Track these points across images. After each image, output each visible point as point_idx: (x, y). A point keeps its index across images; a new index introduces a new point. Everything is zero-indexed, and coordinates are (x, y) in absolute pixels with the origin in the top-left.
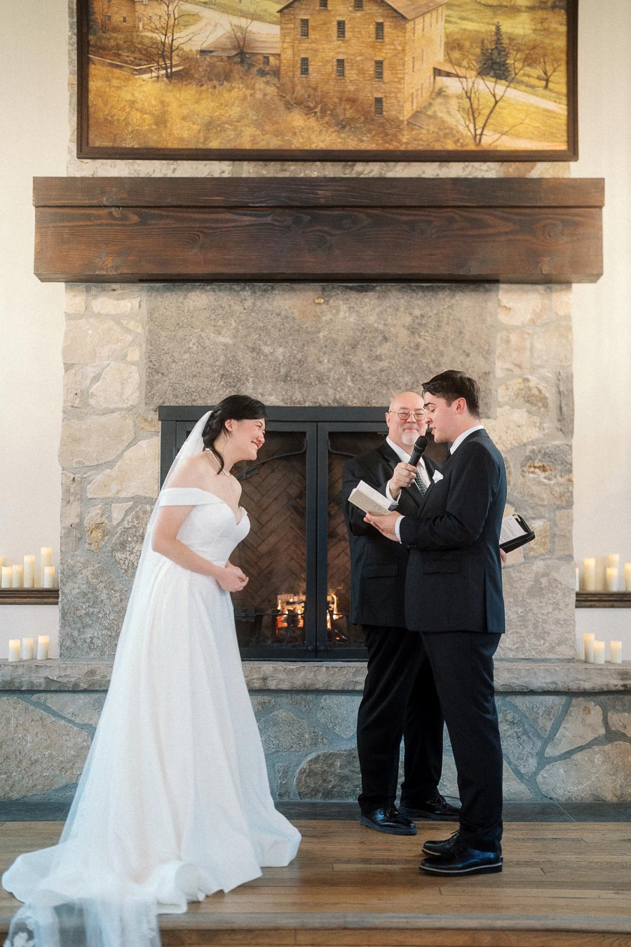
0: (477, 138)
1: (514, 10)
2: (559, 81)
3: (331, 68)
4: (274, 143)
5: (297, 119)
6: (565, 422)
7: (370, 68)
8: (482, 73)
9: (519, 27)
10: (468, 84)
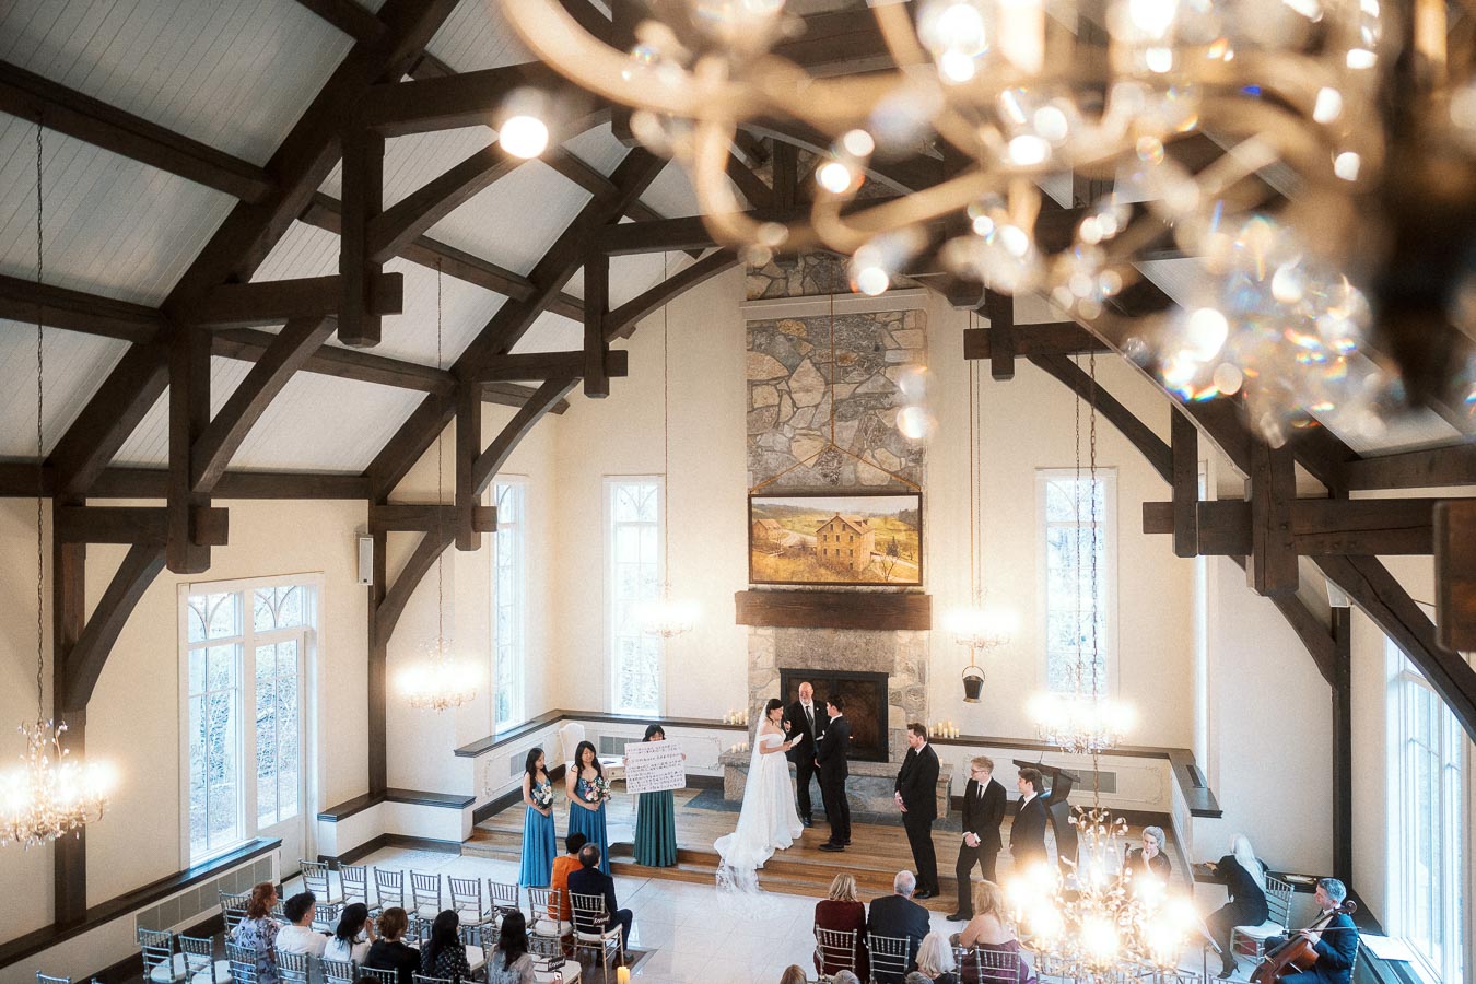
0: (886, 578)
1: (900, 531)
2: (916, 557)
3: (835, 552)
4: (815, 580)
5: (823, 571)
6: (922, 679)
7: (848, 552)
8: (888, 554)
9: (901, 537)
10: (883, 558)
